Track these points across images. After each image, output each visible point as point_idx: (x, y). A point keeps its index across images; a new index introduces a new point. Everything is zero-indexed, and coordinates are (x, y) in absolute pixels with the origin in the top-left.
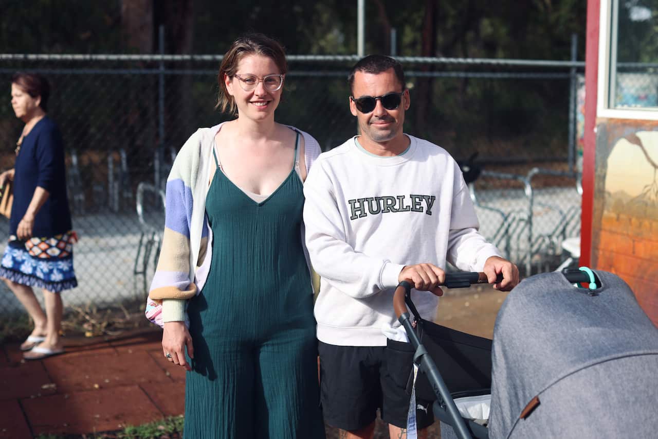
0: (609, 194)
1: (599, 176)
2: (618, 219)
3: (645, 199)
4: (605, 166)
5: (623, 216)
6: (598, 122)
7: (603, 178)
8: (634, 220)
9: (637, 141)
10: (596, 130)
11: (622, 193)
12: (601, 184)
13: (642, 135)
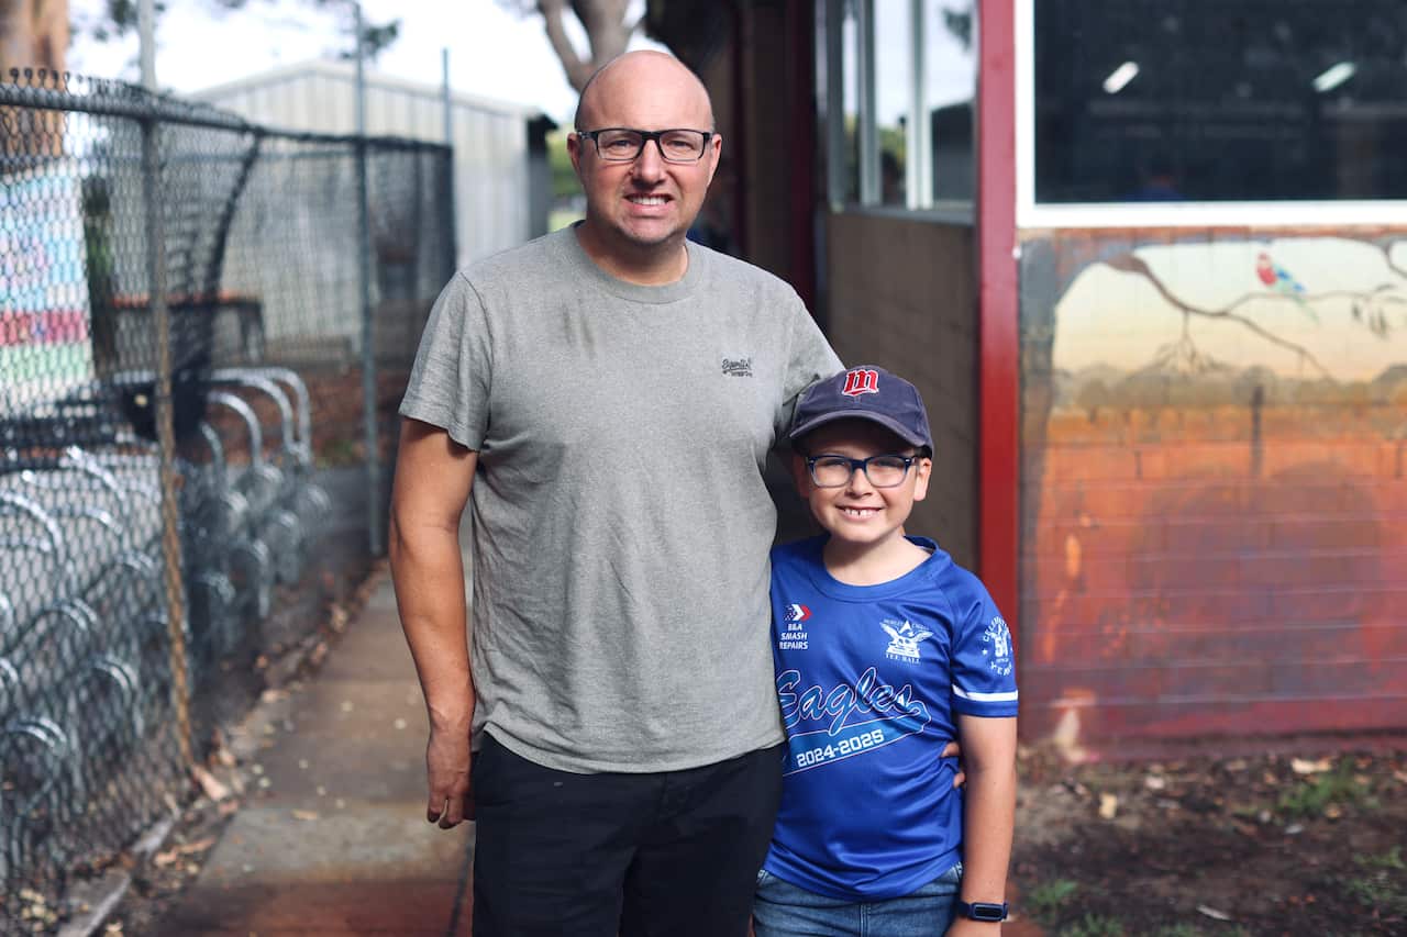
0: (1067, 375)
1: (1035, 344)
2: (1093, 418)
3: (1164, 371)
4: (1049, 320)
5: (1106, 412)
6: (1021, 237)
7: (1049, 344)
8: (1136, 414)
9: (1140, 267)
10: (1017, 253)
11: (1103, 367)
12: (1041, 358)
13: (1147, 254)
